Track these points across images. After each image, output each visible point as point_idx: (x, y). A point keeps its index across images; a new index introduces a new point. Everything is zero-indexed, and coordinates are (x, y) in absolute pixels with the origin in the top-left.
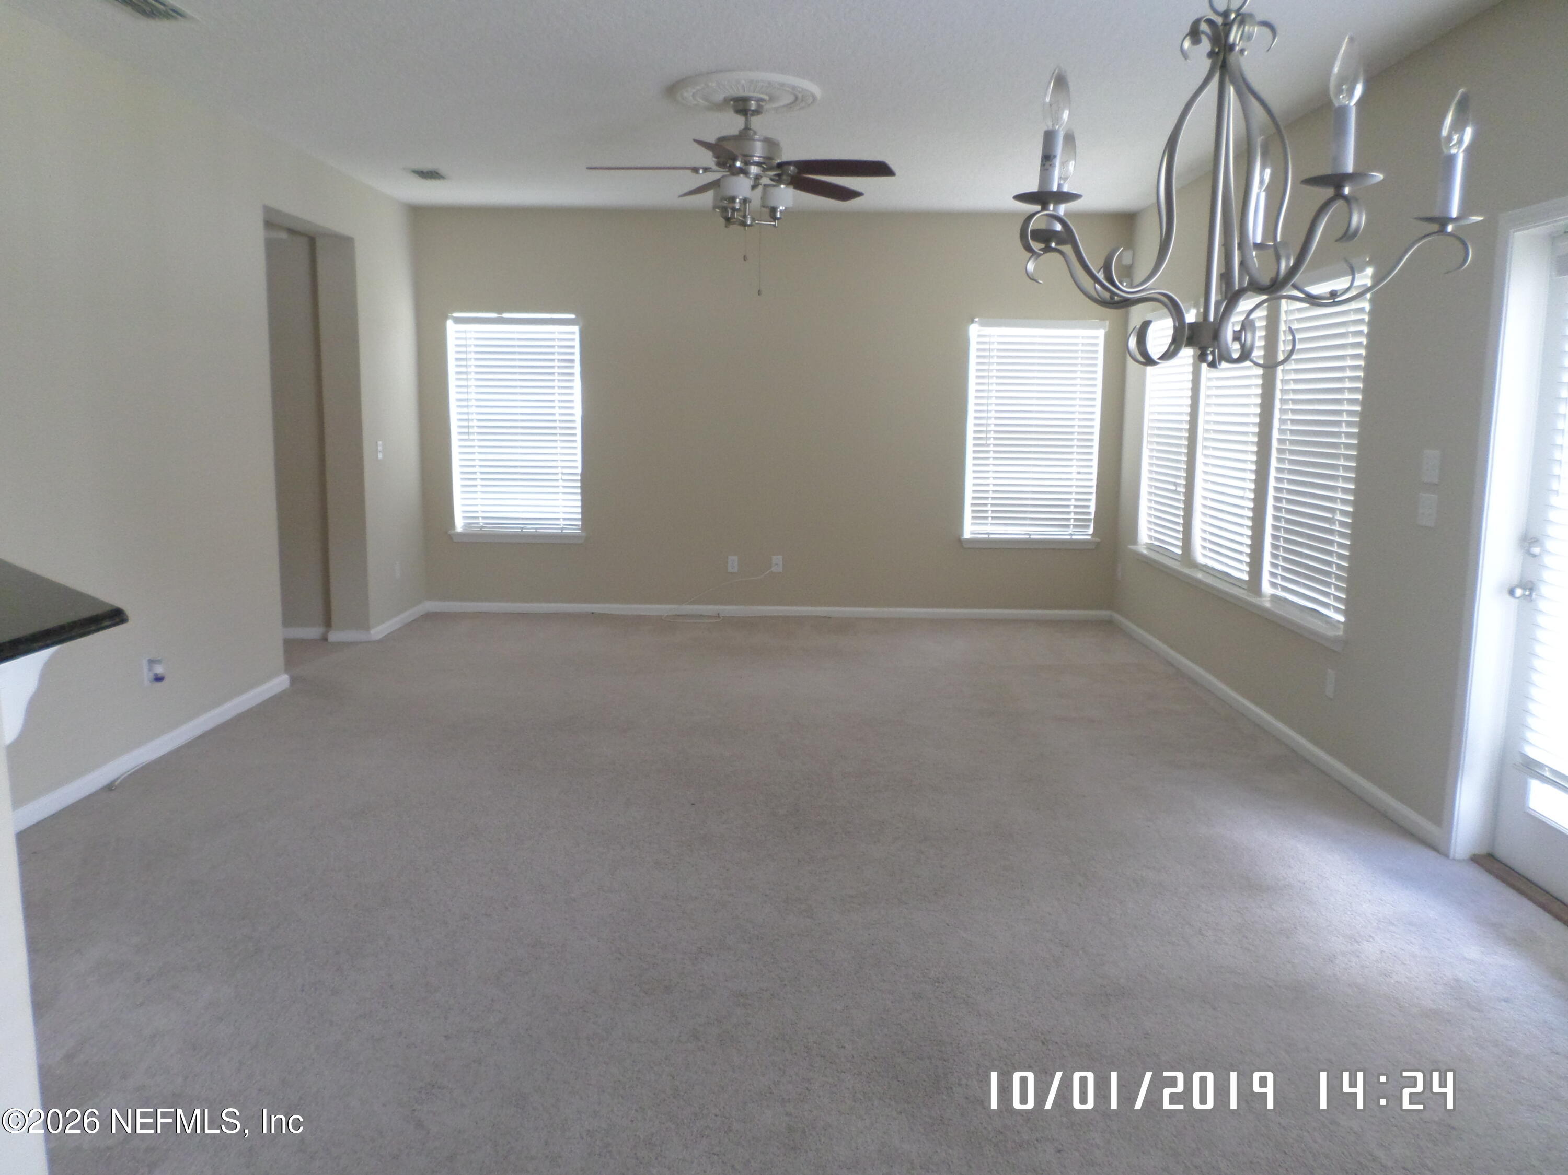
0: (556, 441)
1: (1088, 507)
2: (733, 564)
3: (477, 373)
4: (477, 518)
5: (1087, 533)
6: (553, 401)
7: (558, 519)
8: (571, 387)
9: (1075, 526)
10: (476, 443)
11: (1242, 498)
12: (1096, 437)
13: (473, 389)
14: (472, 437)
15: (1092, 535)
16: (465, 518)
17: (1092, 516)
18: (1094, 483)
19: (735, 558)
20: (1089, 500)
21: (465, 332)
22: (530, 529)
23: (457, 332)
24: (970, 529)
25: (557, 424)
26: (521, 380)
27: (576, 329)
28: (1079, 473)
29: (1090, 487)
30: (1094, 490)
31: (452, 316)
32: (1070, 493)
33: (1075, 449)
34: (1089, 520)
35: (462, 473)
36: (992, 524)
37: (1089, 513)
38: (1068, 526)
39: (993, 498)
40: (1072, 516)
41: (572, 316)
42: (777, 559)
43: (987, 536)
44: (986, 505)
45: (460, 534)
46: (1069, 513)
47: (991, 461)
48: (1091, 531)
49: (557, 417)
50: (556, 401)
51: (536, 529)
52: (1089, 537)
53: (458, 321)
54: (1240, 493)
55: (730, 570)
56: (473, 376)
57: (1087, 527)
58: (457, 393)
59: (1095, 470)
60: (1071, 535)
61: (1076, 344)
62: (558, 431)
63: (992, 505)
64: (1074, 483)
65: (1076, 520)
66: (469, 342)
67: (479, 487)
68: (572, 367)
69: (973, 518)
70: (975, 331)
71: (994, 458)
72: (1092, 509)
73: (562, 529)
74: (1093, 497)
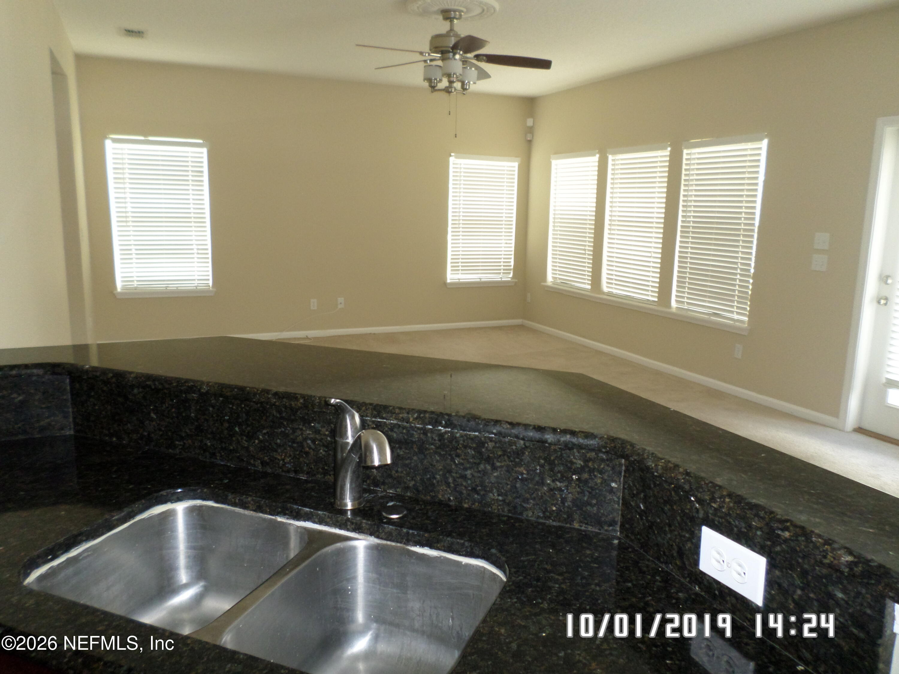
0: (191, 227)
1: (510, 262)
2: (314, 304)
3: (130, 179)
4: (133, 281)
5: (509, 277)
6: (189, 199)
7: (194, 280)
8: (202, 190)
9: (503, 273)
10: (131, 228)
11: (650, 257)
12: (514, 223)
13: (128, 190)
14: (128, 224)
15: (512, 278)
16: (123, 281)
17: (512, 267)
18: (513, 249)
19: (315, 300)
20: (511, 258)
21: (122, 149)
22: (173, 287)
23: (113, 149)
24: (451, 277)
25: (192, 215)
26: (164, 184)
27: (205, 150)
28: (506, 243)
29: (512, 251)
30: (513, 253)
31: (109, 137)
32: (501, 255)
33: (503, 230)
34: (510, 269)
35: (121, 250)
36: (461, 273)
37: (510, 266)
38: (500, 273)
39: (462, 259)
40: (502, 267)
41: (200, 141)
42: (341, 300)
43: (458, 280)
44: (458, 263)
45: (120, 293)
46: (500, 266)
47: (461, 237)
48: (511, 275)
49: (192, 210)
50: (191, 200)
51: (177, 287)
52: (510, 279)
53: (115, 141)
54: (649, 255)
55: (312, 308)
56: (127, 180)
57: (509, 273)
58: (115, 193)
59: (513, 242)
60: (501, 278)
61: (504, 170)
62: (193, 220)
63: (462, 262)
64: (503, 249)
65: (504, 270)
66: (124, 156)
67: (134, 259)
68: (202, 176)
69: (452, 270)
70: (452, 160)
71: (463, 235)
72: (512, 264)
73: (196, 286)
74: (513, 257)
